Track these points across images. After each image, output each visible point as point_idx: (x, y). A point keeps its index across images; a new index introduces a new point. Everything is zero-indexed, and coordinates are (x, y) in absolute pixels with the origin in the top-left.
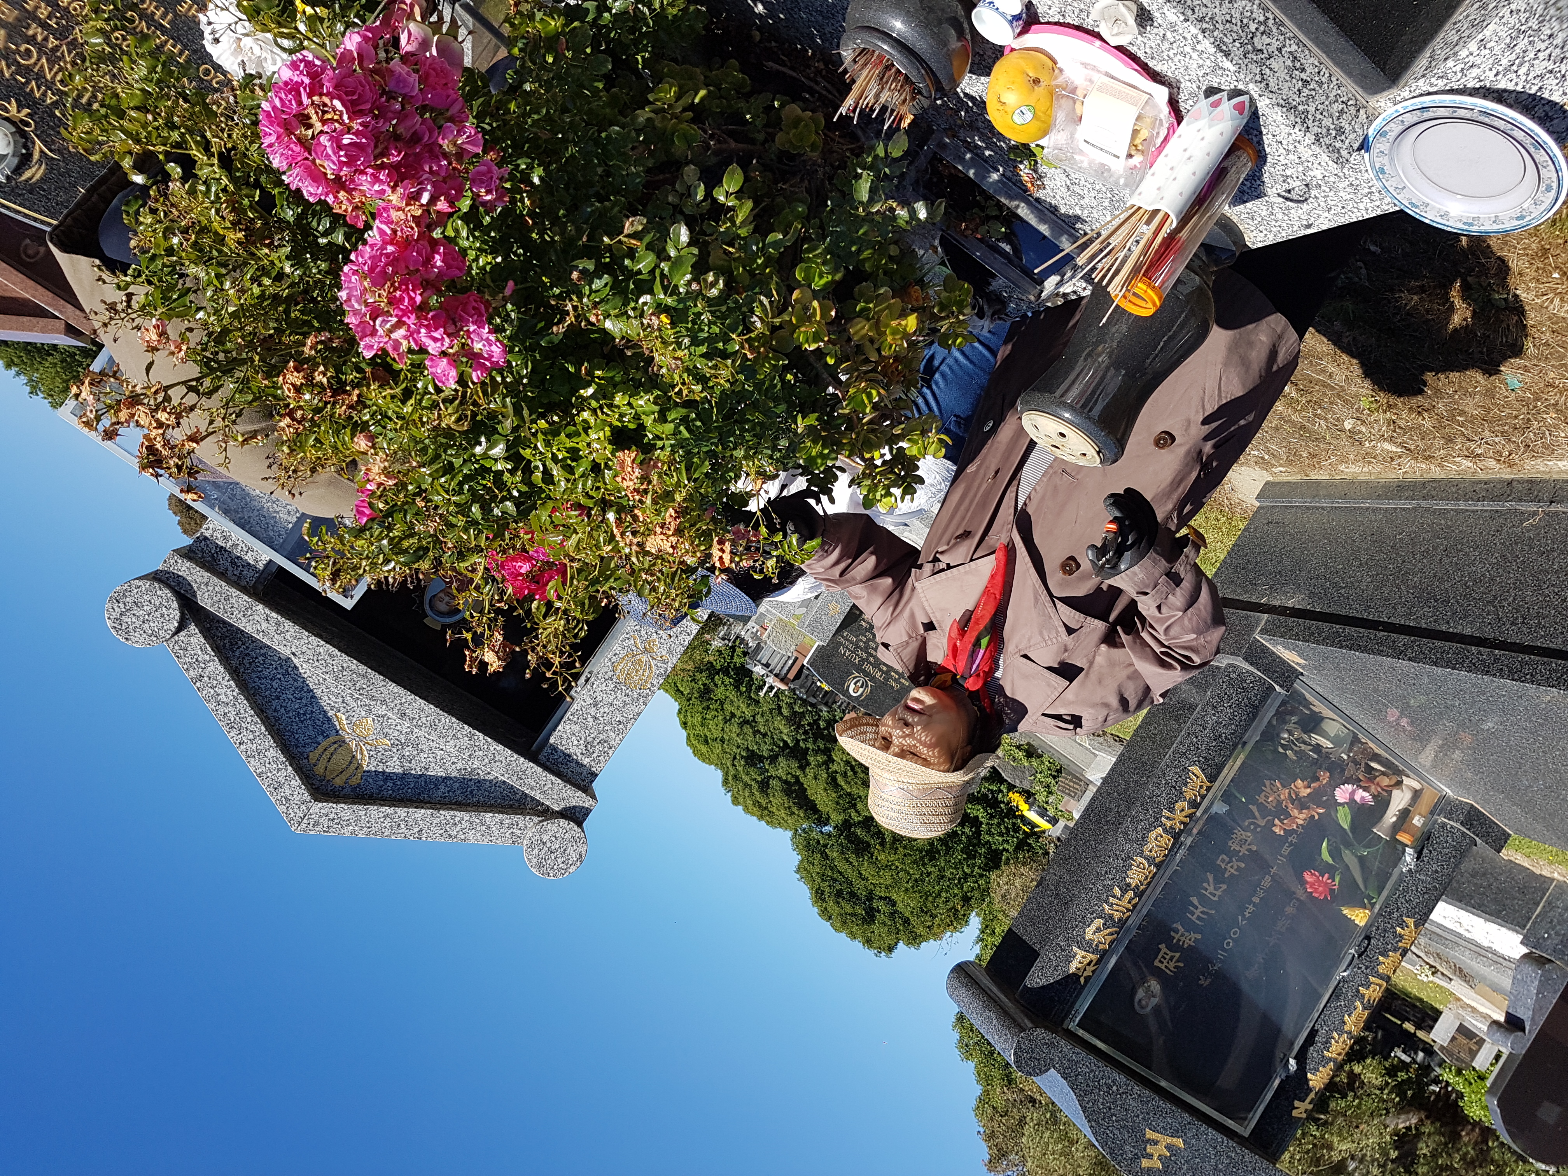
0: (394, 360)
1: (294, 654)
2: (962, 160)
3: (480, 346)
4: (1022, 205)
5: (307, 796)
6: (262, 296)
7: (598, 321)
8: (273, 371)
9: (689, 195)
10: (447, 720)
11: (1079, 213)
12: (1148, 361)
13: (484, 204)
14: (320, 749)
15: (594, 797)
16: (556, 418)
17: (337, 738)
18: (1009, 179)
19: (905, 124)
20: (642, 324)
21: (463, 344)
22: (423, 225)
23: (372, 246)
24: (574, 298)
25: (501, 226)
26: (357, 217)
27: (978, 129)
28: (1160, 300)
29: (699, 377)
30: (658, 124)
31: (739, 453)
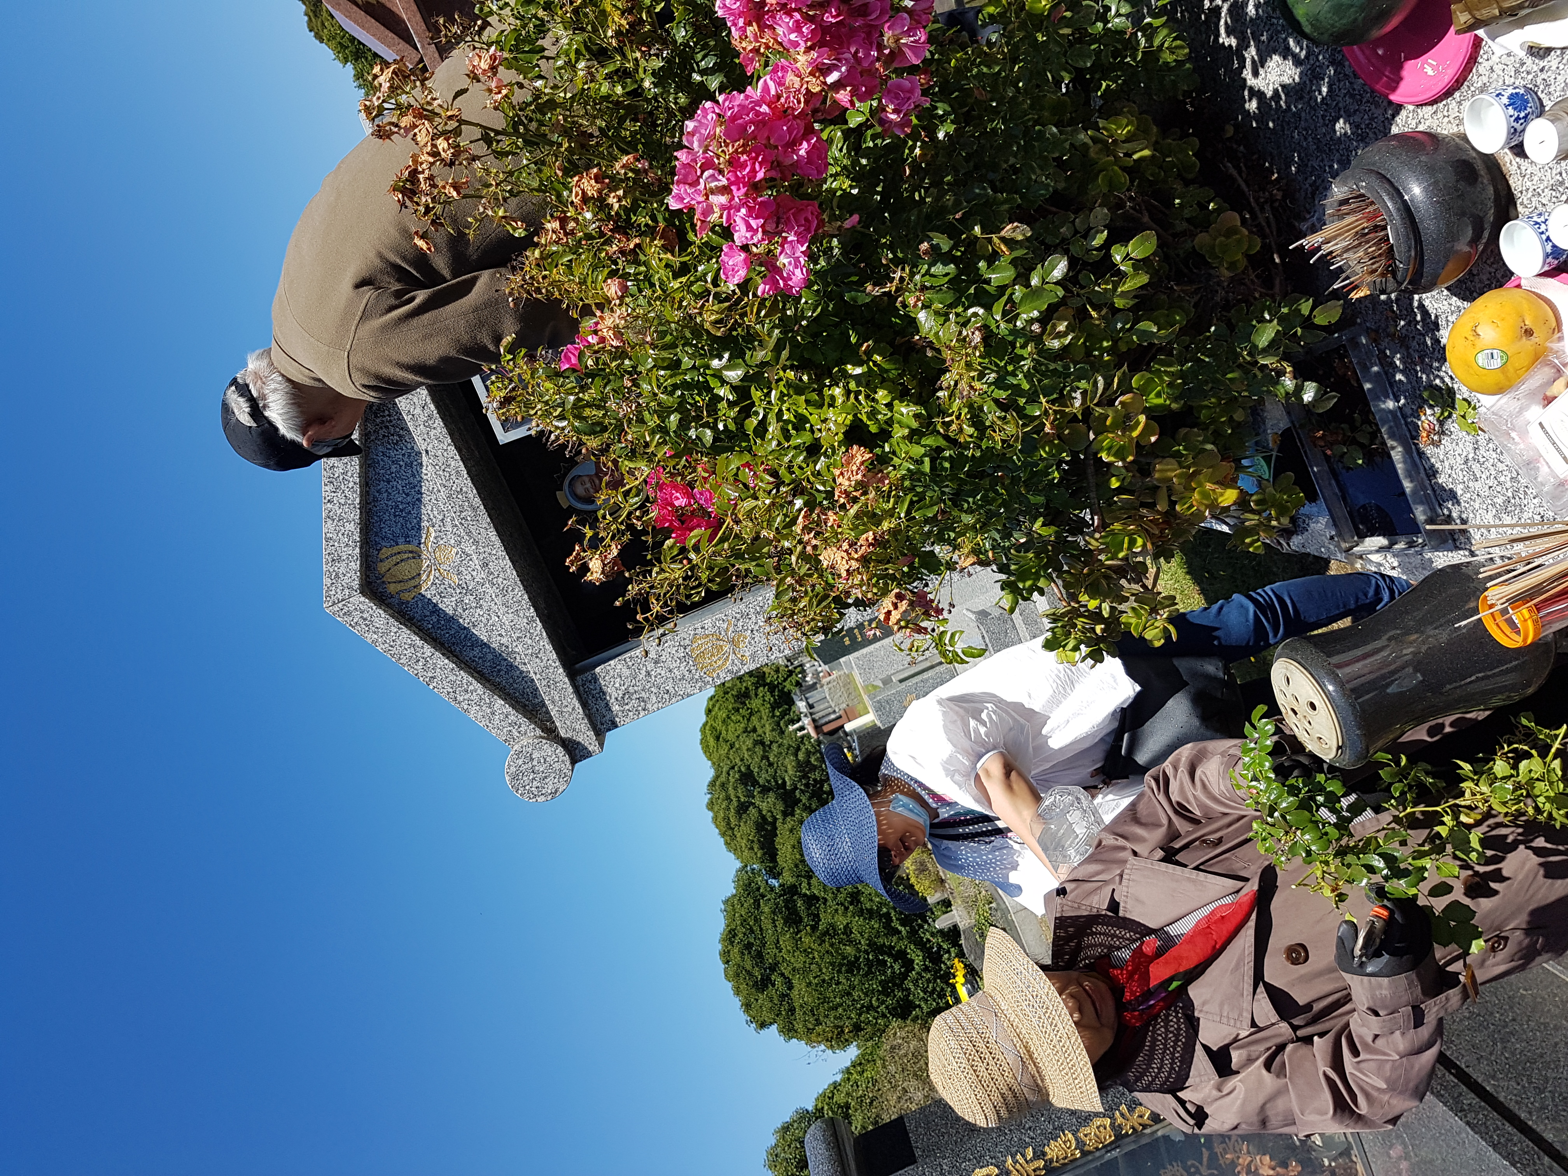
0: (693, 226)
1: (427, 452)
2: (1366, 369)
3: (786, 261)
4: (1400, 449)
5: (356, 584)
6: (606, 98)
7: (915, 306)
8: (572, 169)
9: (1085, 236)
10: (519, 593)
11: (1459, 492)
12: (1448, 687)
13: (882, 122)
14: (396, 549)
15: (601, 745)
16: (805, 378)
17: (415, 549)
18: (1405, 417)
19: (1355, 296)
20: (960, 333)
21: (770, 251)
22: (811, 106)
23: (747, 97)
24: (907, 270)
25: (881, 156)
26: (752, 60)
27: (1408, 348)
28: (1535, 636)
29: (977, 421)
30: (1092, 153)
31: (968, 519)
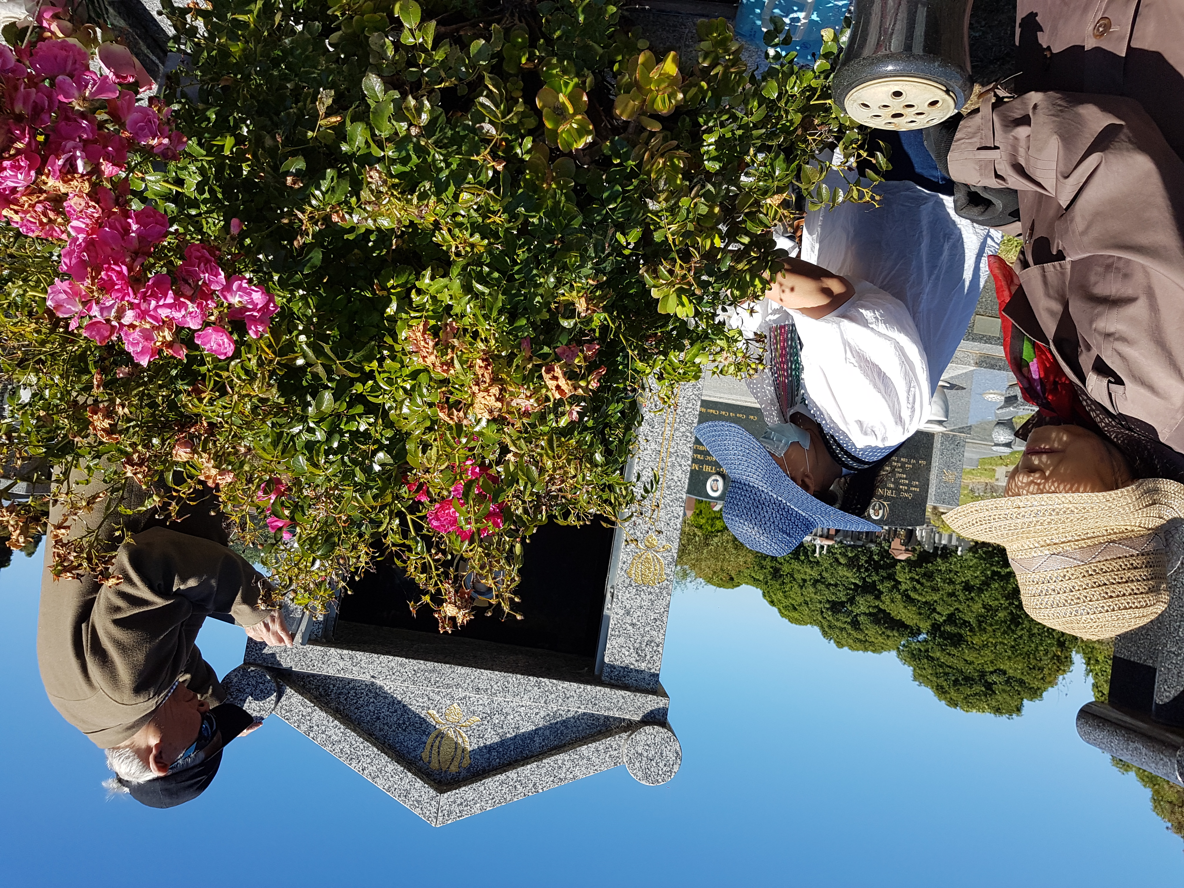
1: (373, 677)
5: (432, 792)
10: (514, 679)
14: (428, 747)
15: (665, 695)
17: (436, 733)
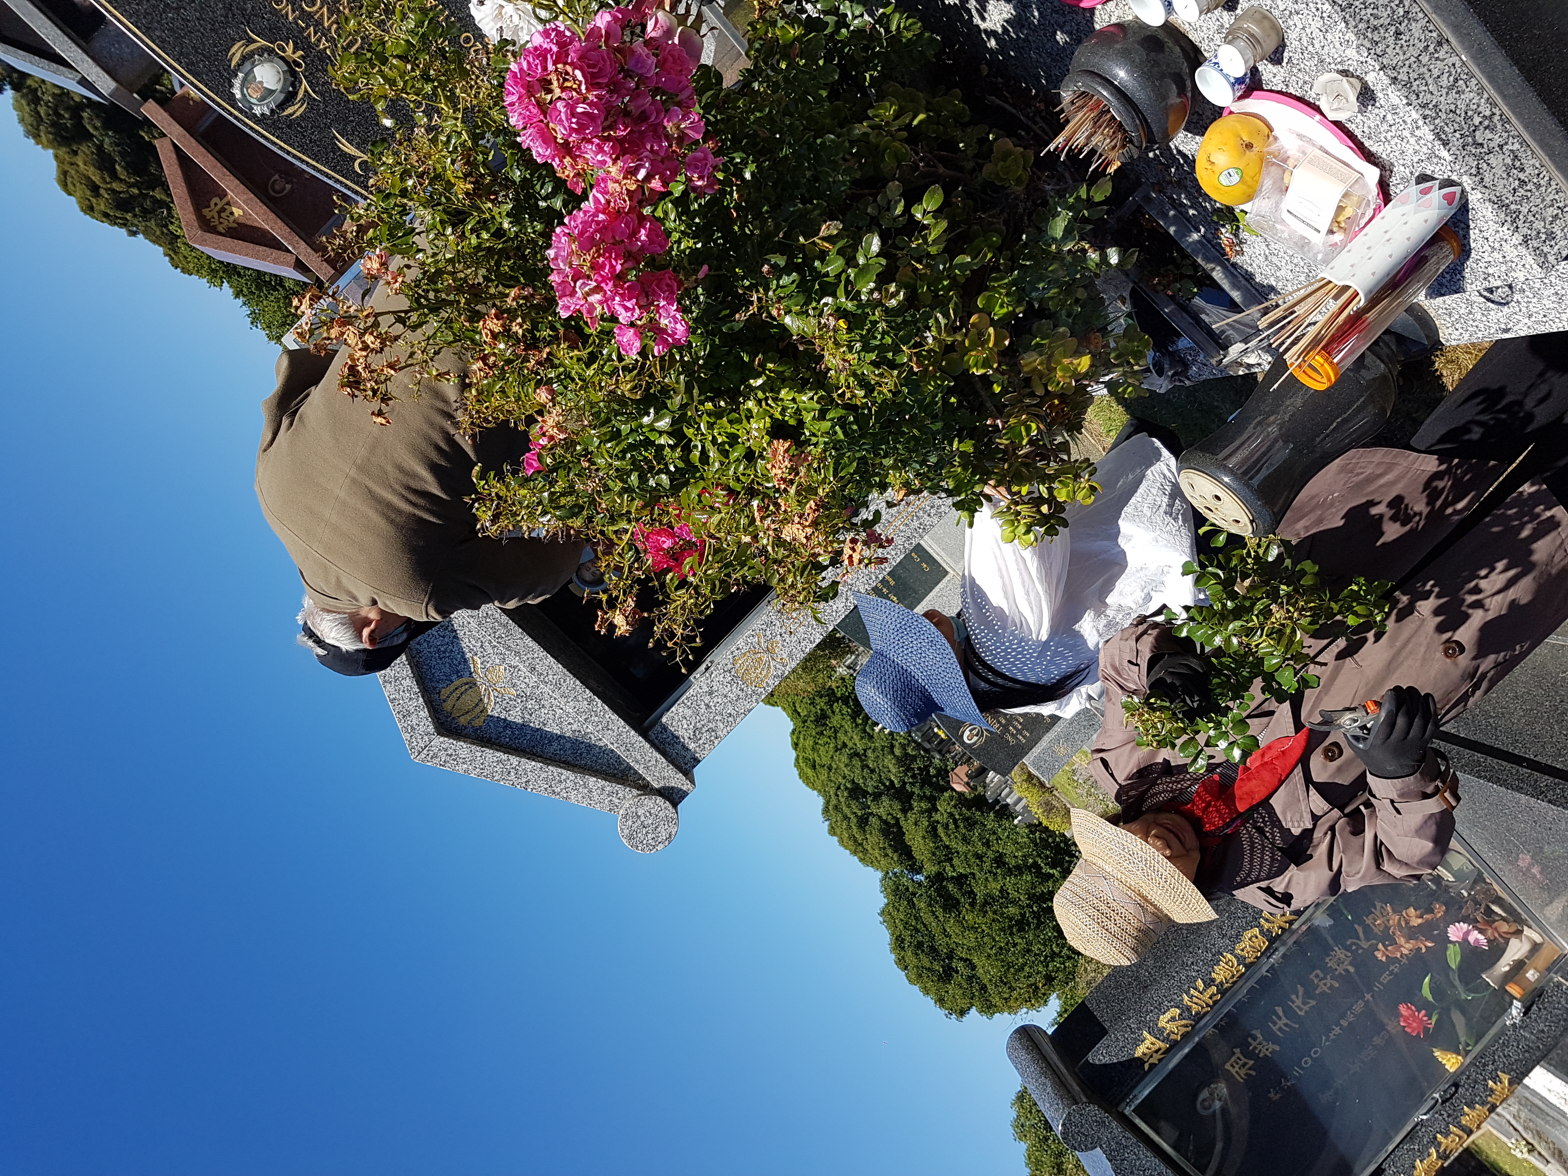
0: (586, 323)
2: (1165, 216)
3: (666, 322)
4: (1218, 268)
5: (431, 729)
6: (478, 248)
7: (779, 315)
8: (475, 316)
9: (888, 209)
10: (572, 682)
11: (1274, 284)
12: (1318, 439)
13: (695, 189)
14: (452, 687)
15: (693, 782)
16: (722, 403)
17: (469, 679)
18: (1209, 241)
19: (1111, 170)
20: (819, 323)
21: (651, 319)
22: (635, 200)
23: (585, 212)
24: (761, 290)
25: (707, 213)
26: (577, 183)
27: (1186, 187)
28: (1335, 376)
29: (863, 383)
30: (872, 139)
31: (888, 462)
